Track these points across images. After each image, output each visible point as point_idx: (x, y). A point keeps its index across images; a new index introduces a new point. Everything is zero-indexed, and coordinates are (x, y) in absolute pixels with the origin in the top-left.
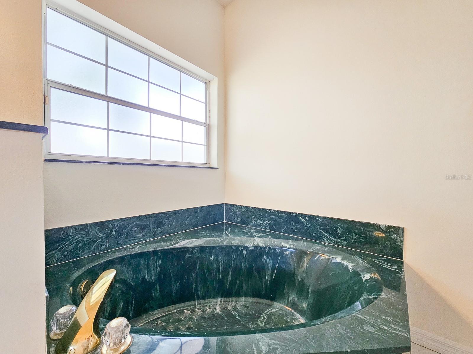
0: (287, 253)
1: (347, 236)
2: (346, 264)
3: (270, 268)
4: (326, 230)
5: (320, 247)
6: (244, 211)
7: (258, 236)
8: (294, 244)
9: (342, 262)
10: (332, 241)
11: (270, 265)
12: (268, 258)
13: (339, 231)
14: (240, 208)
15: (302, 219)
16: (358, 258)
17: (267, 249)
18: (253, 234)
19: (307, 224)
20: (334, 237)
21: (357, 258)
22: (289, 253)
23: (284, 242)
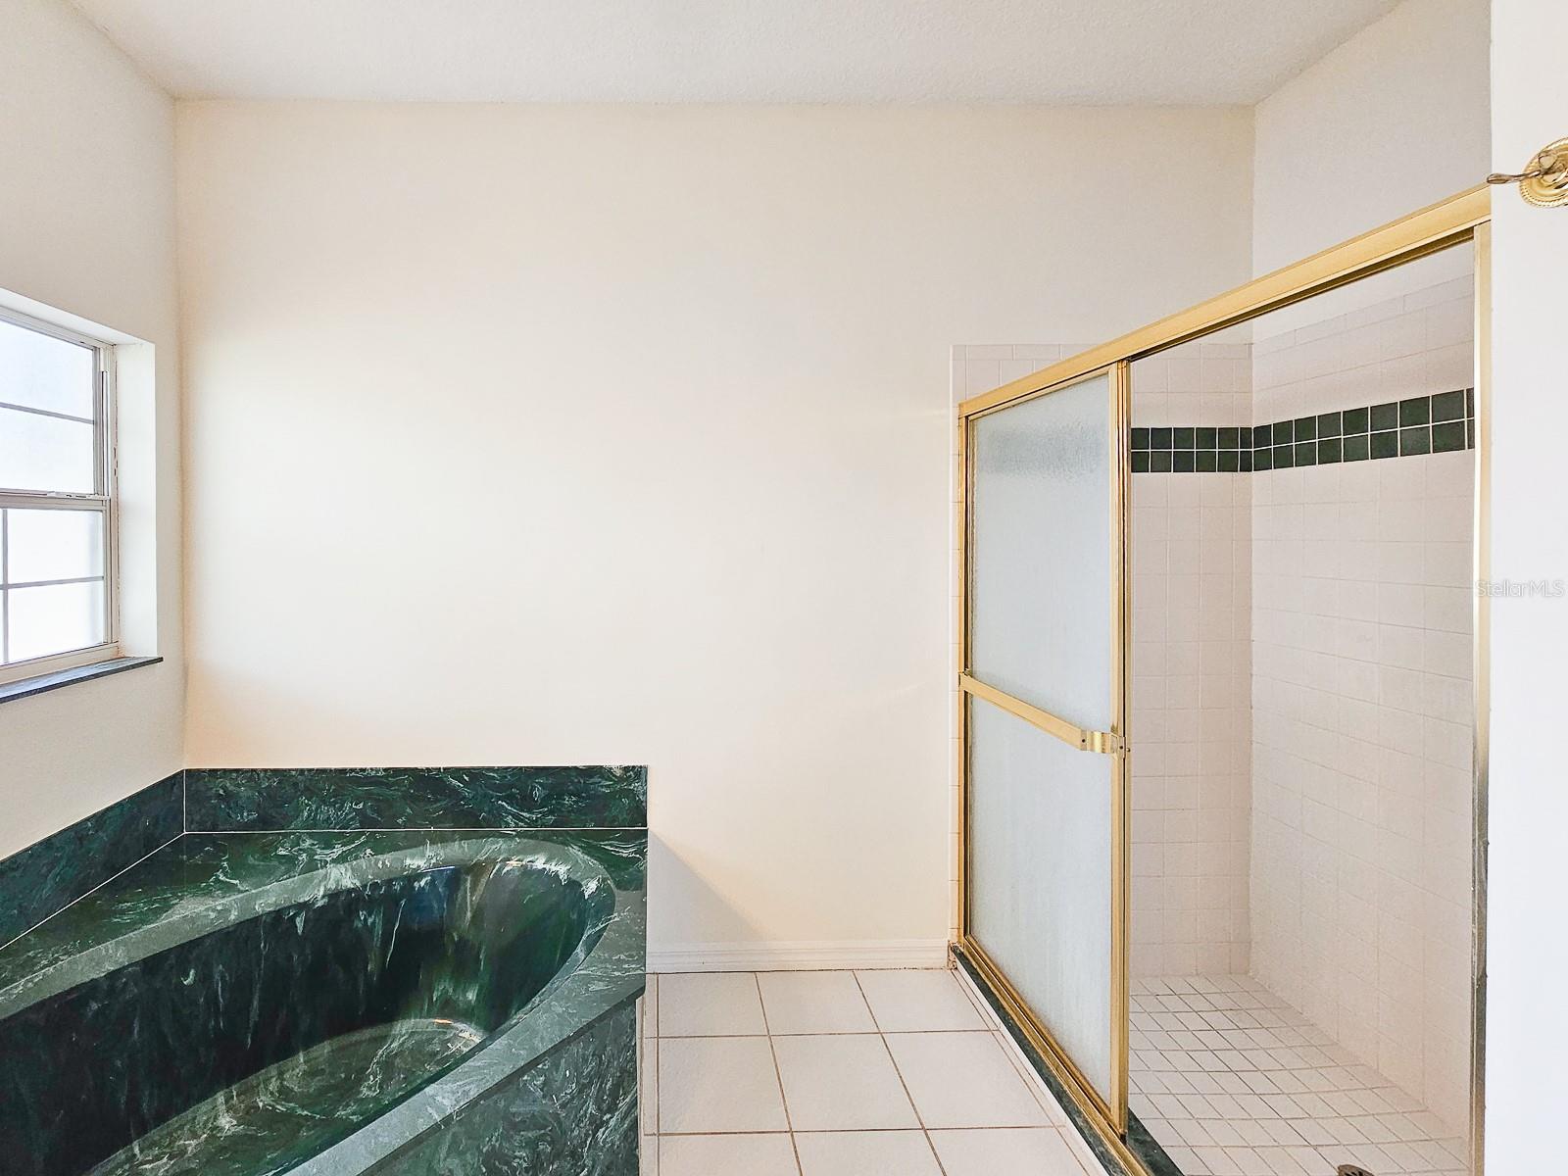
0: (422, 883)
1: (554, 802)
2: (554, 868)
3: (377, 942)
4: (510, 799)
5: (501, 844)
6: (270, 786)
7: (334, 861)
8: (438, 854)
9: (547, 866)
10: (522, 821)
11: (379, 930)
12: (370, 916)
13: (538, 793)
14: (250, 779)
15: (454, 782)
16: (577, 848)
17: (368, 892)
18: (316, 857)
19: (467, 793)
20: (529, 811)
21: (575, 851)
22: (426, 883)
23: (412, 858)
